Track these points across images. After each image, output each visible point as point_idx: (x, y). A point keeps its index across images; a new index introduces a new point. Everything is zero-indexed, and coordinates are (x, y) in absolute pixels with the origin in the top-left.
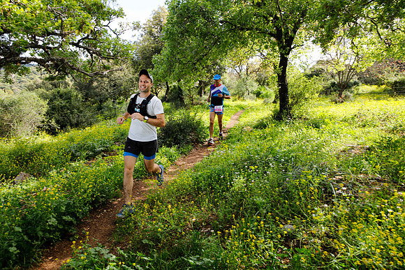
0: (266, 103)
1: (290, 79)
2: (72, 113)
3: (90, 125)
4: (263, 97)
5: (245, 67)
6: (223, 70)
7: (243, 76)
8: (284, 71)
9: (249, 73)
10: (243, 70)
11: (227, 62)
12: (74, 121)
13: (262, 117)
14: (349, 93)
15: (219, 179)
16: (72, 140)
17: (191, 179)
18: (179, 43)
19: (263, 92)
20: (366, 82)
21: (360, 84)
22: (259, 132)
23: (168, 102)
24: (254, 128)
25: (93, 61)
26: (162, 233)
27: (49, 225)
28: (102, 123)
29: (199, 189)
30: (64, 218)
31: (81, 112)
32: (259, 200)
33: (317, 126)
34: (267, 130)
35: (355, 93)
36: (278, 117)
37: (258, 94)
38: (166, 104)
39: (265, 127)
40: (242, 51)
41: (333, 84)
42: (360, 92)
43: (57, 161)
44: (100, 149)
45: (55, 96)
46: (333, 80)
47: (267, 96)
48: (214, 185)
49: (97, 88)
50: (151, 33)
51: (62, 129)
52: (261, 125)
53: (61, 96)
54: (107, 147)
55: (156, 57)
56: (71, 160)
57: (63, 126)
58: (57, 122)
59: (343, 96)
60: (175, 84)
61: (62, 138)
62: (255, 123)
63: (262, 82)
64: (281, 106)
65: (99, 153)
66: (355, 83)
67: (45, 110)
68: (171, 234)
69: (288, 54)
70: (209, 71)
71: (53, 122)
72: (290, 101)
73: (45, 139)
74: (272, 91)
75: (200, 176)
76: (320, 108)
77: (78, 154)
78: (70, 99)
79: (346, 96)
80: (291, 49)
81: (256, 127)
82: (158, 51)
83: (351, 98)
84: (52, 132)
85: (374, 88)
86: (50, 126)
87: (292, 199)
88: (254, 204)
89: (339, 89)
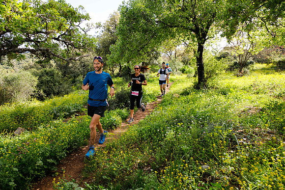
0: (189, 77)
1: (205, 61)
2: (54, 85)
3: (67, 93)
4: (186, 73)
5: (174, 52)
6: (158, 55)
7: (172, 59)
8: (201, 55)
9: (176, 56)
10: (173, 54)
11: (161, 49)
12: (56, 91)
13: (186, 87)
14: (247, 70)
15: (157, 132)
16: (54, 104)
17: (136, 132)
18: (128, 37)
19: (187, 69)
20: (259, 62)
21: (255, 63)
22: (184, 98)
23: (121, 77)
24: (181, 95)
25: (69, 50)
26: (116, 171)
27: (38, 166)
28: (75, 92)
29: (143, 139)
30: (48, 160)
31: (61, 84)
32: (184, 147)
33: (224, 93)
34: (189, 96)
35: (251, 69)
36: (197, 87)
37: (183, 71)
38: (120, 78)
39: (188, 94)
40: (171, 41)
41: (235, 64)
42: (255, 68)
43: (44, 119)
44: (74, 110)
45: (43, 73)
46: (235, 61)
47: (190, 72)
48: (153, 136)
49: (72, 67)
50: (109, 30)
51: (47, 96)
52: (186, 93)
53: (47, 74)
54: (78, 109)
55: (112, 47)
56: (53, 118)
57: (48, 94)
58: (45, 92)
59: (242, 71)
60: (126, 64)
61: (48, 103)
62: (181, 91)
63: (186, 62)
64: (199, 79)
65: (73, 113)
66: (251, 63)
67: (36, 84)
68: (123, 172)
69: (204, 43)
70: (149, 55)
71: (42, 92)
72: (206, 75)
73: (36, 103)
74: (193, 68)
75: (143, 130)
76: (227, 81)
77: (58, 114)
78: (53, 75)
79: (244, 72)
80: (205, 40)
81: (182, 94)
82: (113, 42)
83: (248, 73)
84: (41, 99)
85: (264, 65)
86: (39, 95)
87: (207, 146)
88: (181, 150)
89: (240, 66)
